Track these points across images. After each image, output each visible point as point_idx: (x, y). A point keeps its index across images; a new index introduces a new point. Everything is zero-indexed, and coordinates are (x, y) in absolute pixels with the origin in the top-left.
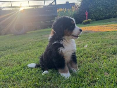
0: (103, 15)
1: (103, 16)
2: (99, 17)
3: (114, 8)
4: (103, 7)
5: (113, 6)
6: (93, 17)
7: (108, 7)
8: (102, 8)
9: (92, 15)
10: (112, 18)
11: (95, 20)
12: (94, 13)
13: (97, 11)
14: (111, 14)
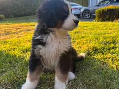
0: (22, 11)
1: (23, 13)
2: (17, 13)
3: (33, 5)
4: (21, 2)
5: (33, 2)
6: (10, 12)
7: (27, 4)
8: (20, 4)
9: (9, 10)
10: (32, 15)
11: (13, 16)
12: (12, 8)
13: (15, 6)
14: (30, 10)
